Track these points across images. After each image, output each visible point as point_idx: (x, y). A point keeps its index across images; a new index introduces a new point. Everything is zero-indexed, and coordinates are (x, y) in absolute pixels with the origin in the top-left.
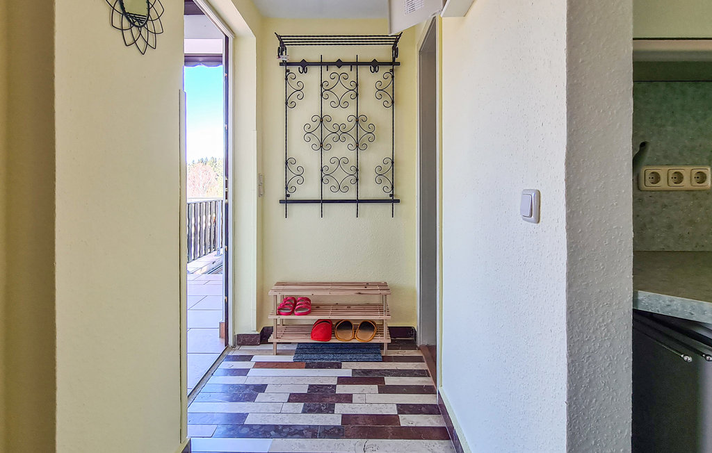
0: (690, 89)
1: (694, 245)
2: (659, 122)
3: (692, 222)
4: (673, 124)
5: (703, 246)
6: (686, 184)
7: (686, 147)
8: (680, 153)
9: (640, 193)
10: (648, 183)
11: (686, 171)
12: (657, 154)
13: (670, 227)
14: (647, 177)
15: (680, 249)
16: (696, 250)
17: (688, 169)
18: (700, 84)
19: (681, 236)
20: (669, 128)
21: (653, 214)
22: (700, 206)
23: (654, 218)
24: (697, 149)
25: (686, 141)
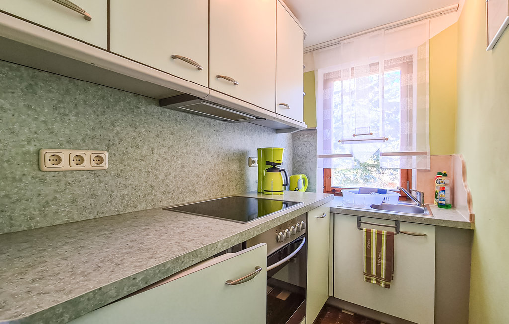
0: (92, 90)
1: (96, 214)
2: (62, 111)
3: (94, 196)
4: (77, 115)
5: (103, 213)
6: (87, 165)
7: (87, 134)
8: (83, 140)
9: (43, 173)
10: (49, 164)
11: (87, 155)
12: (61, 139)
13: (74, 201)
14: (47, 159)
15: (83, 218)
16: (98, 216)
17: (89, 153)
18: (100, 87)
19: (85, 208)
20: (73, 118)
21: (56, 191)
22: (101, 182)
23: (58, 196)
24: (97, 137)
25: (88, 131)
